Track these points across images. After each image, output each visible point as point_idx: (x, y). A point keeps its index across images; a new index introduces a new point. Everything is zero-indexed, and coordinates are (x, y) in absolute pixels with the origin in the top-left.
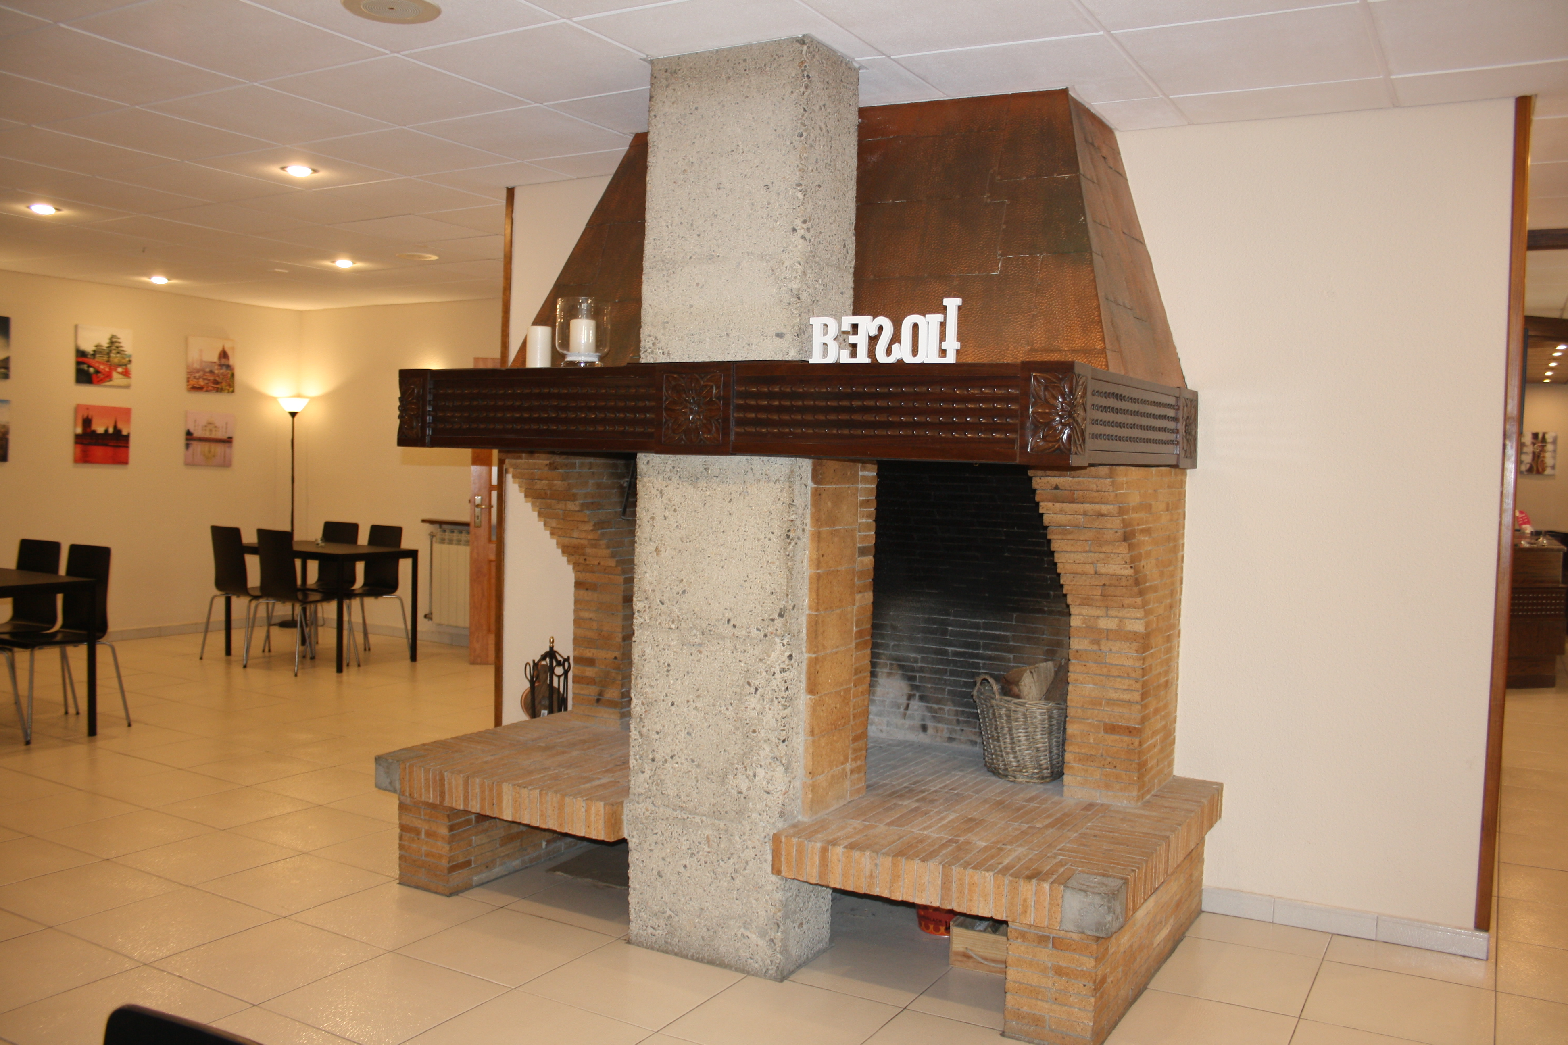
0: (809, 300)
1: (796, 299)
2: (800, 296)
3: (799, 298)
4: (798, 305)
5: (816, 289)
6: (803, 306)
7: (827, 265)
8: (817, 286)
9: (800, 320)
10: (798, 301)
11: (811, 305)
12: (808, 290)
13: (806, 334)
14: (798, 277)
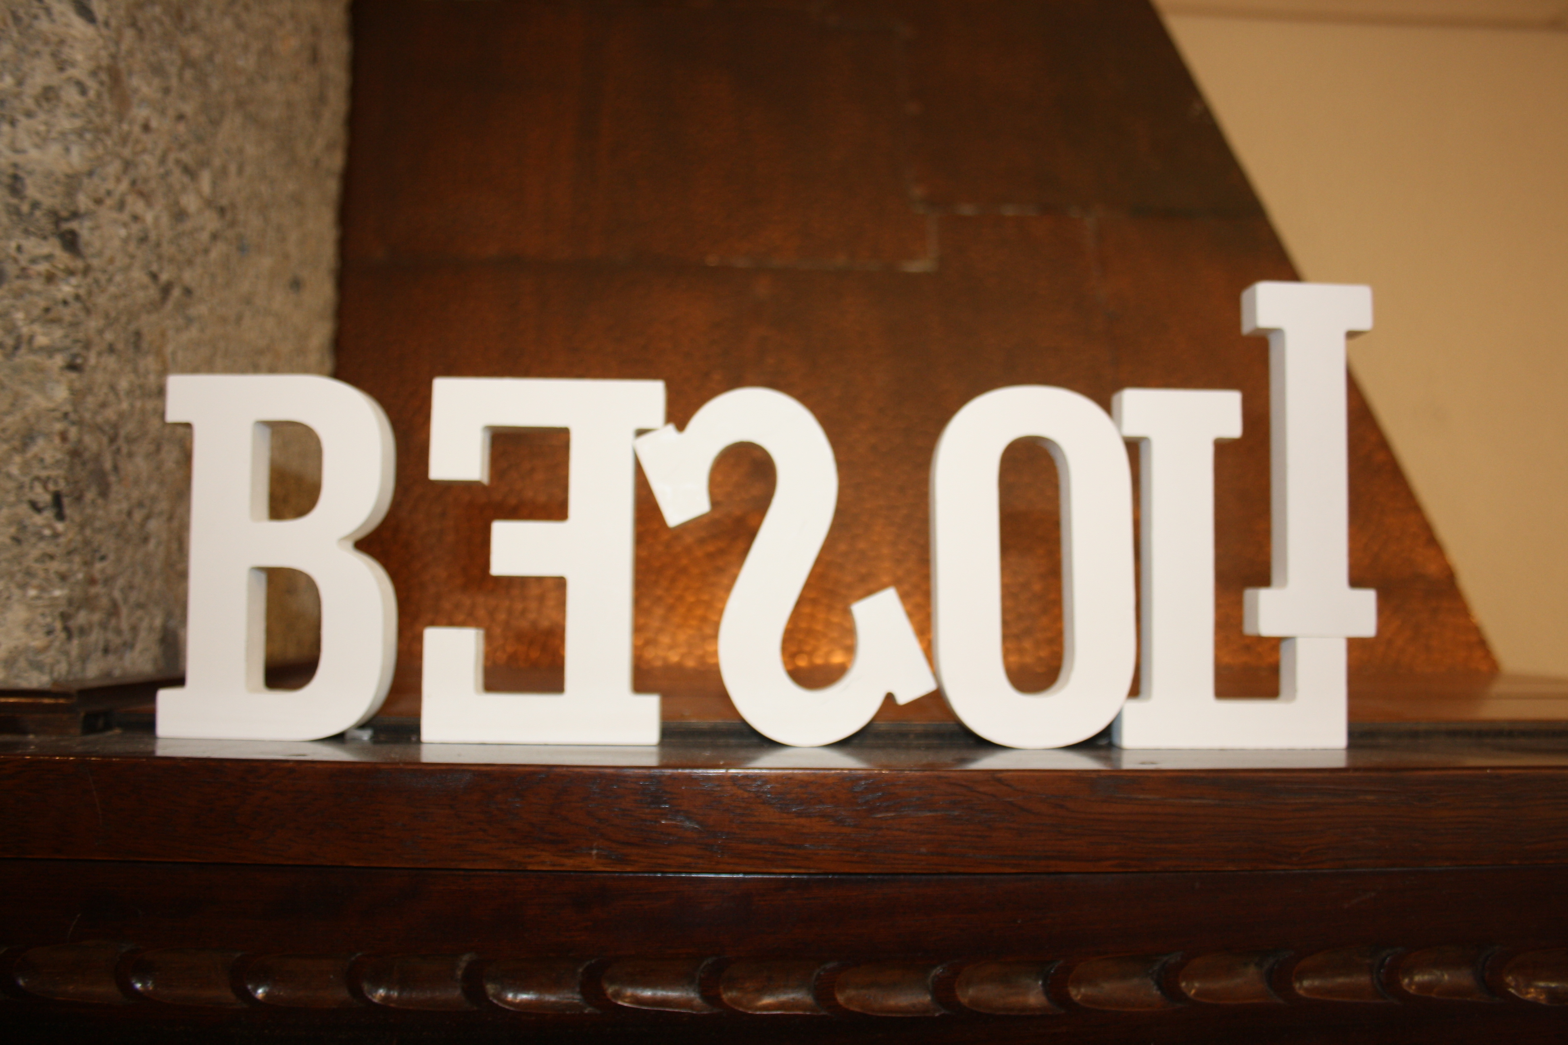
0: (138, 275)
1: (52, 246)
2: (83, 228)
3: (71, 242)
4: (66, 289)
5: (180, 215)
6: (102, 300)
7: (241, 104)
8: (190, 202)
9: (77, 395)
10: (63, 258)
11: (156, 306)
12: (137, 205)
13: (116, 490)
14: (71, 95)
